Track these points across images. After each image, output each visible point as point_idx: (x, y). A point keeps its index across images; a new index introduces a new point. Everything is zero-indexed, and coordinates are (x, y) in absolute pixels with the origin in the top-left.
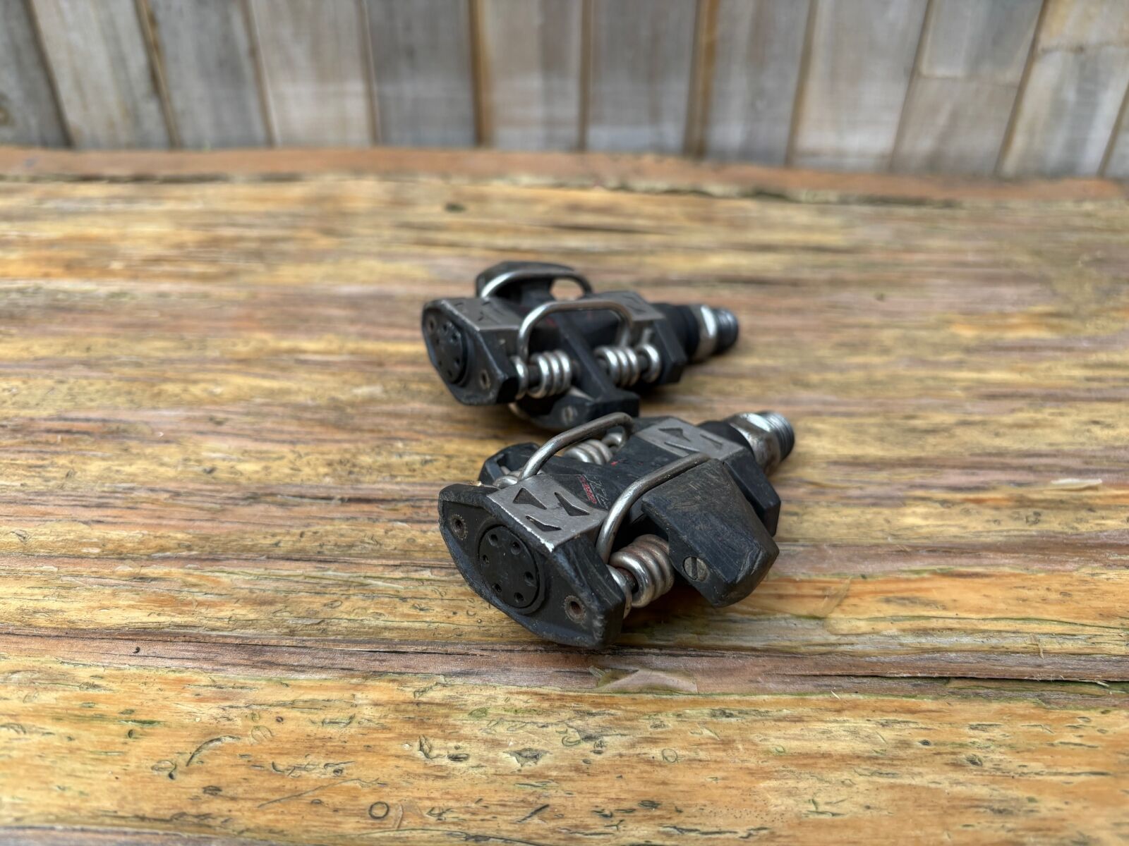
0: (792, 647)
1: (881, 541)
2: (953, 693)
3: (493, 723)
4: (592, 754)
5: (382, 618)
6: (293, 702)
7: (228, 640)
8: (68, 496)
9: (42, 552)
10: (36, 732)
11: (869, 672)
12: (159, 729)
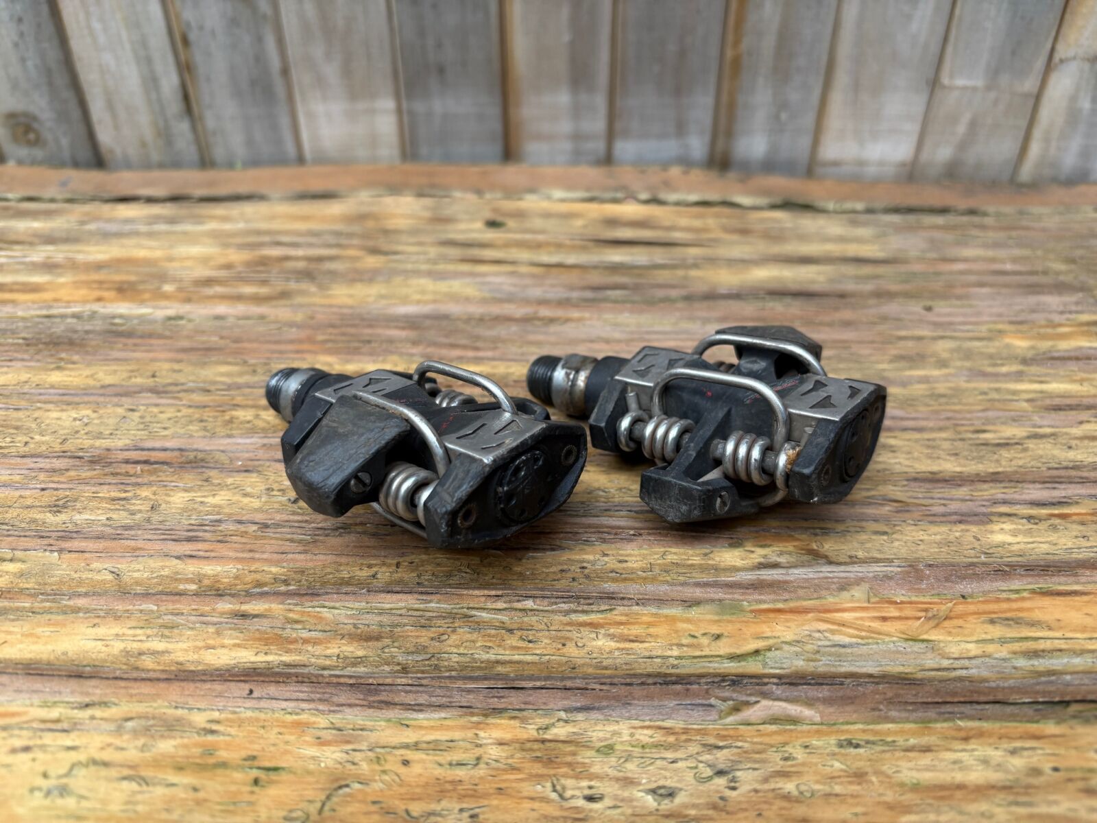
0: (907, 674)
1: (975, 560)
2: (1074, 717)
3: (622, 760)
4: (727, 790)
5: (492, 651)
6: (416, 744)
7: (342, 680)
8: (156, 529)
9: (139, 589)
10: (159, 784)
11: (991, 698)
12: (284, 776)
